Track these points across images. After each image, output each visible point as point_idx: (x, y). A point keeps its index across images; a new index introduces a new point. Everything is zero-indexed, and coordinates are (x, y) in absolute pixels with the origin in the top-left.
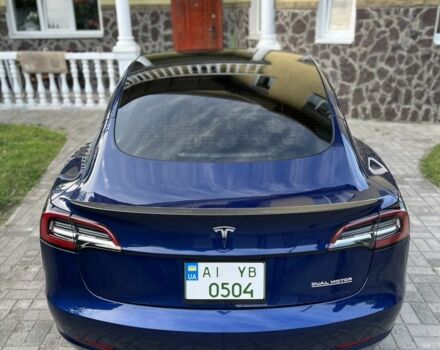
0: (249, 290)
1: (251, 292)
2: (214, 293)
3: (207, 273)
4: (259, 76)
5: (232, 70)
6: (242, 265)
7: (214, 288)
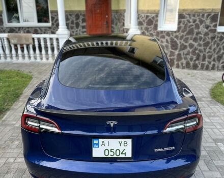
0: (124, 153)
1: (125, 154)
2: (107, 154)
3: (103, 144)
4: (129, 47)
5: (116, 44)
6: (120, 140)
7: (107, 151)
